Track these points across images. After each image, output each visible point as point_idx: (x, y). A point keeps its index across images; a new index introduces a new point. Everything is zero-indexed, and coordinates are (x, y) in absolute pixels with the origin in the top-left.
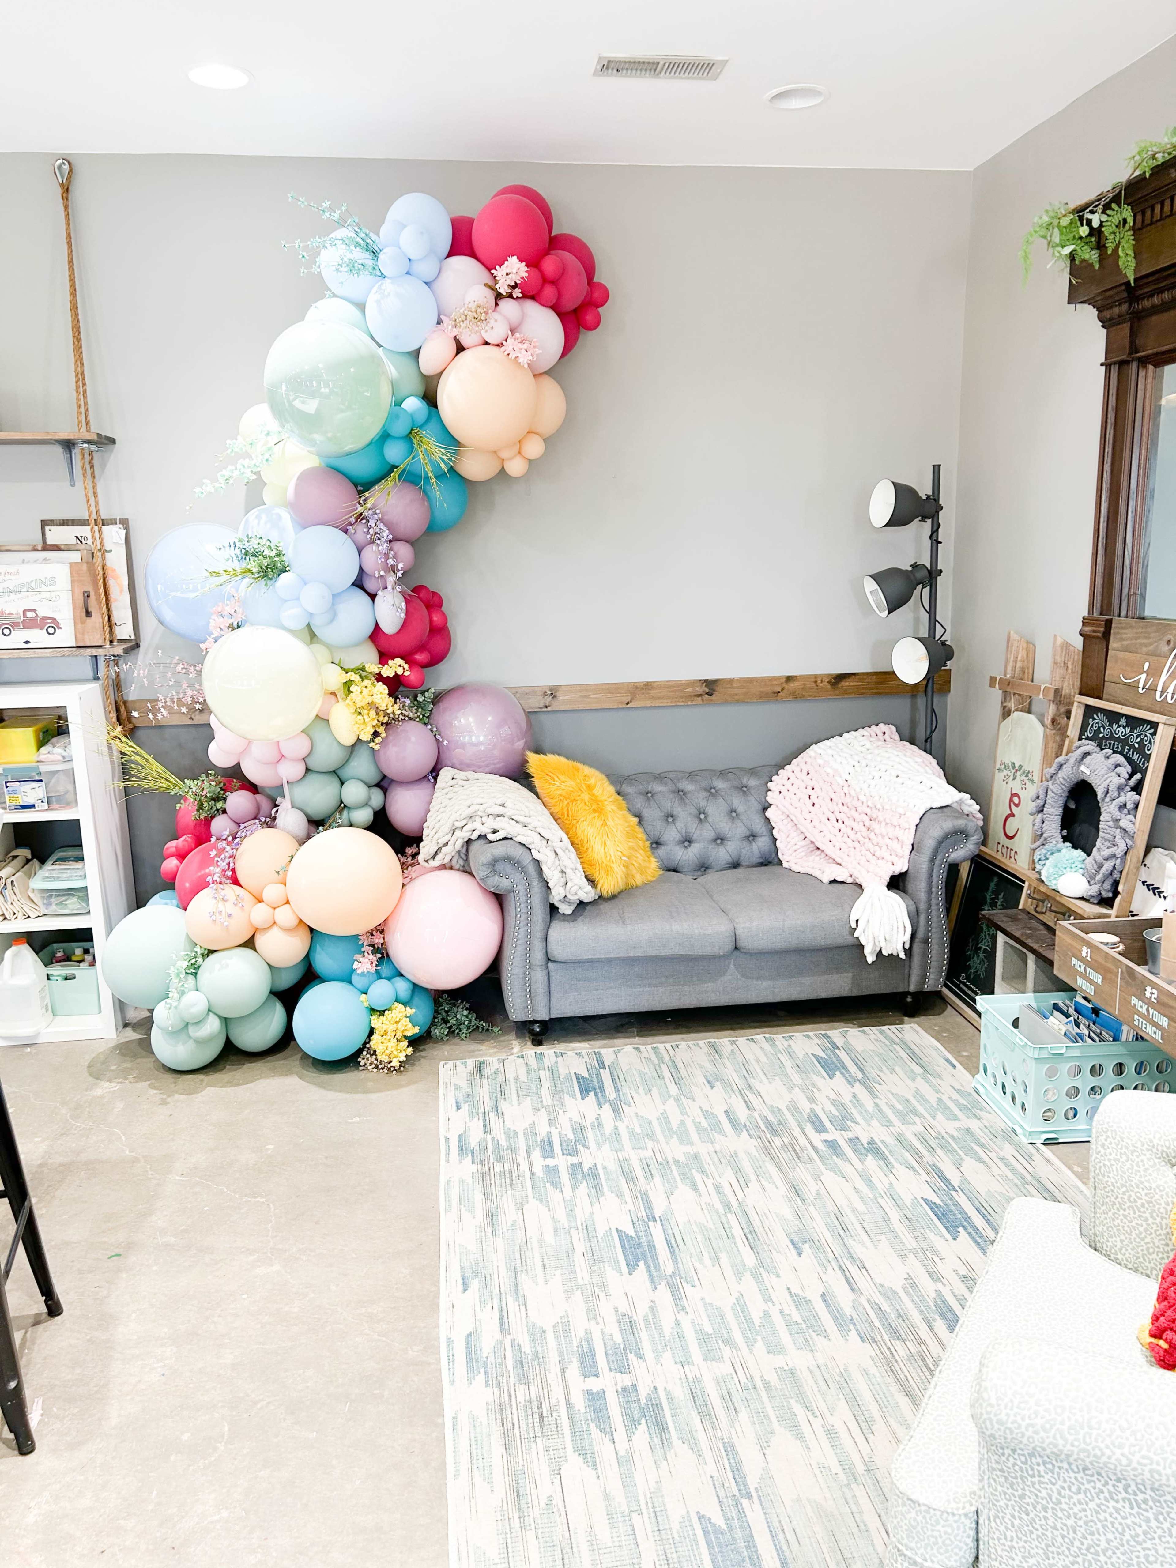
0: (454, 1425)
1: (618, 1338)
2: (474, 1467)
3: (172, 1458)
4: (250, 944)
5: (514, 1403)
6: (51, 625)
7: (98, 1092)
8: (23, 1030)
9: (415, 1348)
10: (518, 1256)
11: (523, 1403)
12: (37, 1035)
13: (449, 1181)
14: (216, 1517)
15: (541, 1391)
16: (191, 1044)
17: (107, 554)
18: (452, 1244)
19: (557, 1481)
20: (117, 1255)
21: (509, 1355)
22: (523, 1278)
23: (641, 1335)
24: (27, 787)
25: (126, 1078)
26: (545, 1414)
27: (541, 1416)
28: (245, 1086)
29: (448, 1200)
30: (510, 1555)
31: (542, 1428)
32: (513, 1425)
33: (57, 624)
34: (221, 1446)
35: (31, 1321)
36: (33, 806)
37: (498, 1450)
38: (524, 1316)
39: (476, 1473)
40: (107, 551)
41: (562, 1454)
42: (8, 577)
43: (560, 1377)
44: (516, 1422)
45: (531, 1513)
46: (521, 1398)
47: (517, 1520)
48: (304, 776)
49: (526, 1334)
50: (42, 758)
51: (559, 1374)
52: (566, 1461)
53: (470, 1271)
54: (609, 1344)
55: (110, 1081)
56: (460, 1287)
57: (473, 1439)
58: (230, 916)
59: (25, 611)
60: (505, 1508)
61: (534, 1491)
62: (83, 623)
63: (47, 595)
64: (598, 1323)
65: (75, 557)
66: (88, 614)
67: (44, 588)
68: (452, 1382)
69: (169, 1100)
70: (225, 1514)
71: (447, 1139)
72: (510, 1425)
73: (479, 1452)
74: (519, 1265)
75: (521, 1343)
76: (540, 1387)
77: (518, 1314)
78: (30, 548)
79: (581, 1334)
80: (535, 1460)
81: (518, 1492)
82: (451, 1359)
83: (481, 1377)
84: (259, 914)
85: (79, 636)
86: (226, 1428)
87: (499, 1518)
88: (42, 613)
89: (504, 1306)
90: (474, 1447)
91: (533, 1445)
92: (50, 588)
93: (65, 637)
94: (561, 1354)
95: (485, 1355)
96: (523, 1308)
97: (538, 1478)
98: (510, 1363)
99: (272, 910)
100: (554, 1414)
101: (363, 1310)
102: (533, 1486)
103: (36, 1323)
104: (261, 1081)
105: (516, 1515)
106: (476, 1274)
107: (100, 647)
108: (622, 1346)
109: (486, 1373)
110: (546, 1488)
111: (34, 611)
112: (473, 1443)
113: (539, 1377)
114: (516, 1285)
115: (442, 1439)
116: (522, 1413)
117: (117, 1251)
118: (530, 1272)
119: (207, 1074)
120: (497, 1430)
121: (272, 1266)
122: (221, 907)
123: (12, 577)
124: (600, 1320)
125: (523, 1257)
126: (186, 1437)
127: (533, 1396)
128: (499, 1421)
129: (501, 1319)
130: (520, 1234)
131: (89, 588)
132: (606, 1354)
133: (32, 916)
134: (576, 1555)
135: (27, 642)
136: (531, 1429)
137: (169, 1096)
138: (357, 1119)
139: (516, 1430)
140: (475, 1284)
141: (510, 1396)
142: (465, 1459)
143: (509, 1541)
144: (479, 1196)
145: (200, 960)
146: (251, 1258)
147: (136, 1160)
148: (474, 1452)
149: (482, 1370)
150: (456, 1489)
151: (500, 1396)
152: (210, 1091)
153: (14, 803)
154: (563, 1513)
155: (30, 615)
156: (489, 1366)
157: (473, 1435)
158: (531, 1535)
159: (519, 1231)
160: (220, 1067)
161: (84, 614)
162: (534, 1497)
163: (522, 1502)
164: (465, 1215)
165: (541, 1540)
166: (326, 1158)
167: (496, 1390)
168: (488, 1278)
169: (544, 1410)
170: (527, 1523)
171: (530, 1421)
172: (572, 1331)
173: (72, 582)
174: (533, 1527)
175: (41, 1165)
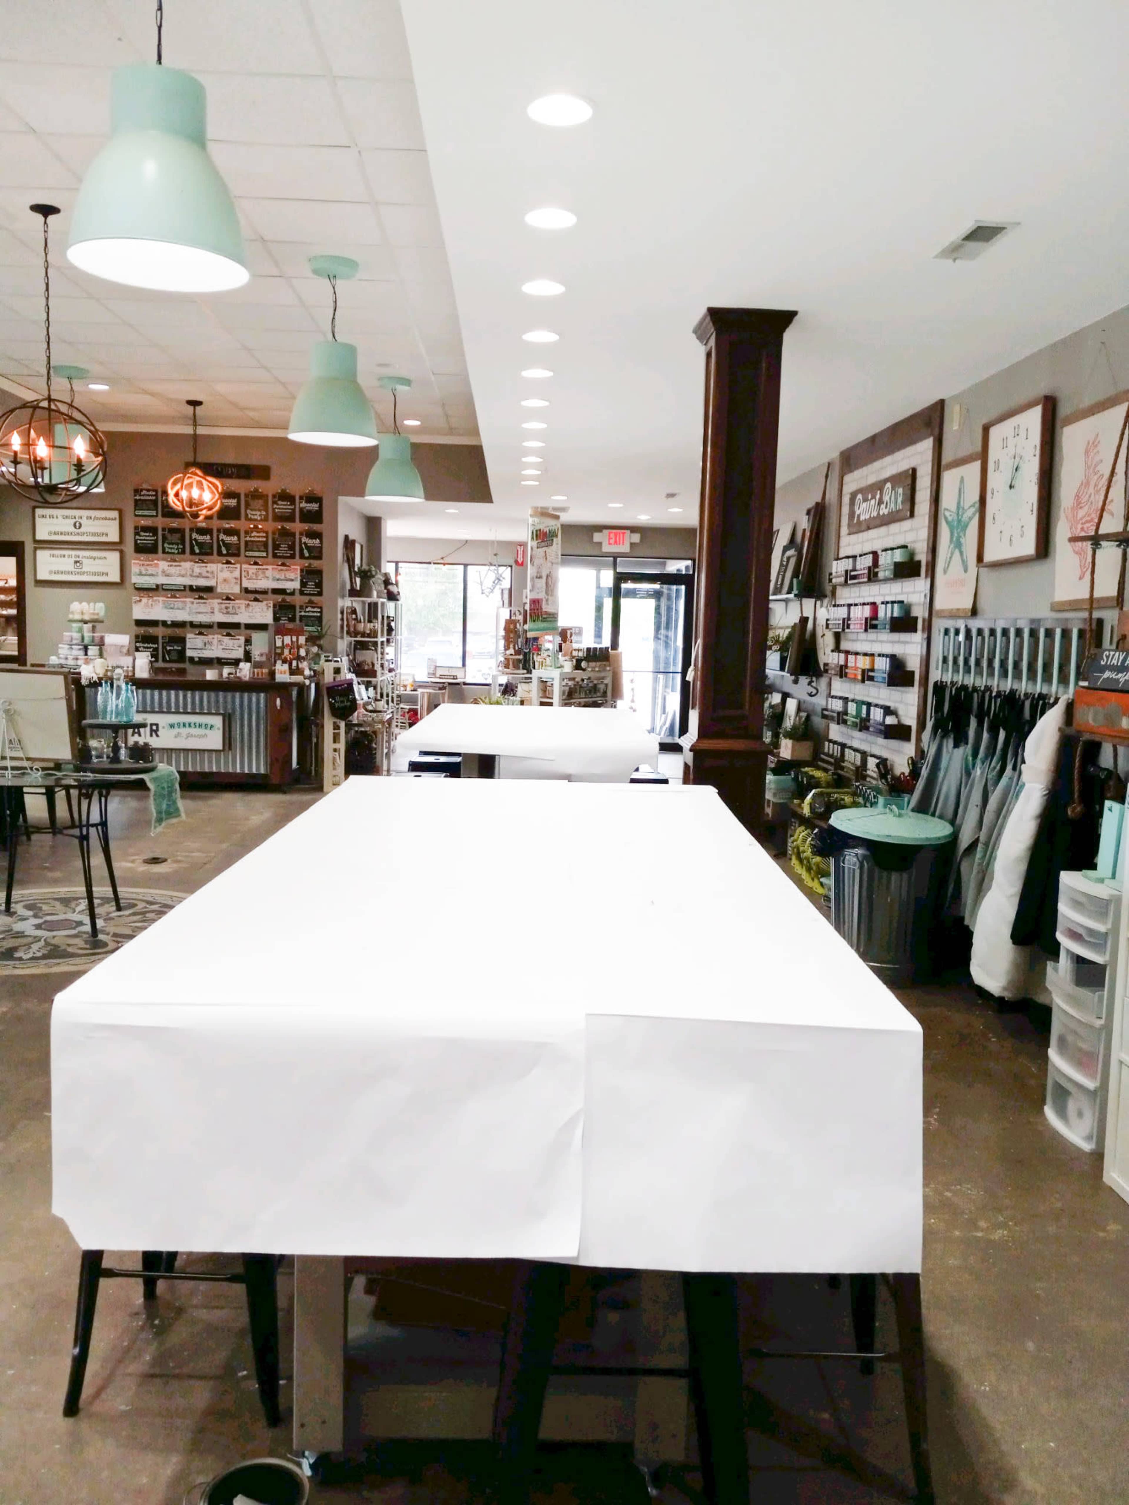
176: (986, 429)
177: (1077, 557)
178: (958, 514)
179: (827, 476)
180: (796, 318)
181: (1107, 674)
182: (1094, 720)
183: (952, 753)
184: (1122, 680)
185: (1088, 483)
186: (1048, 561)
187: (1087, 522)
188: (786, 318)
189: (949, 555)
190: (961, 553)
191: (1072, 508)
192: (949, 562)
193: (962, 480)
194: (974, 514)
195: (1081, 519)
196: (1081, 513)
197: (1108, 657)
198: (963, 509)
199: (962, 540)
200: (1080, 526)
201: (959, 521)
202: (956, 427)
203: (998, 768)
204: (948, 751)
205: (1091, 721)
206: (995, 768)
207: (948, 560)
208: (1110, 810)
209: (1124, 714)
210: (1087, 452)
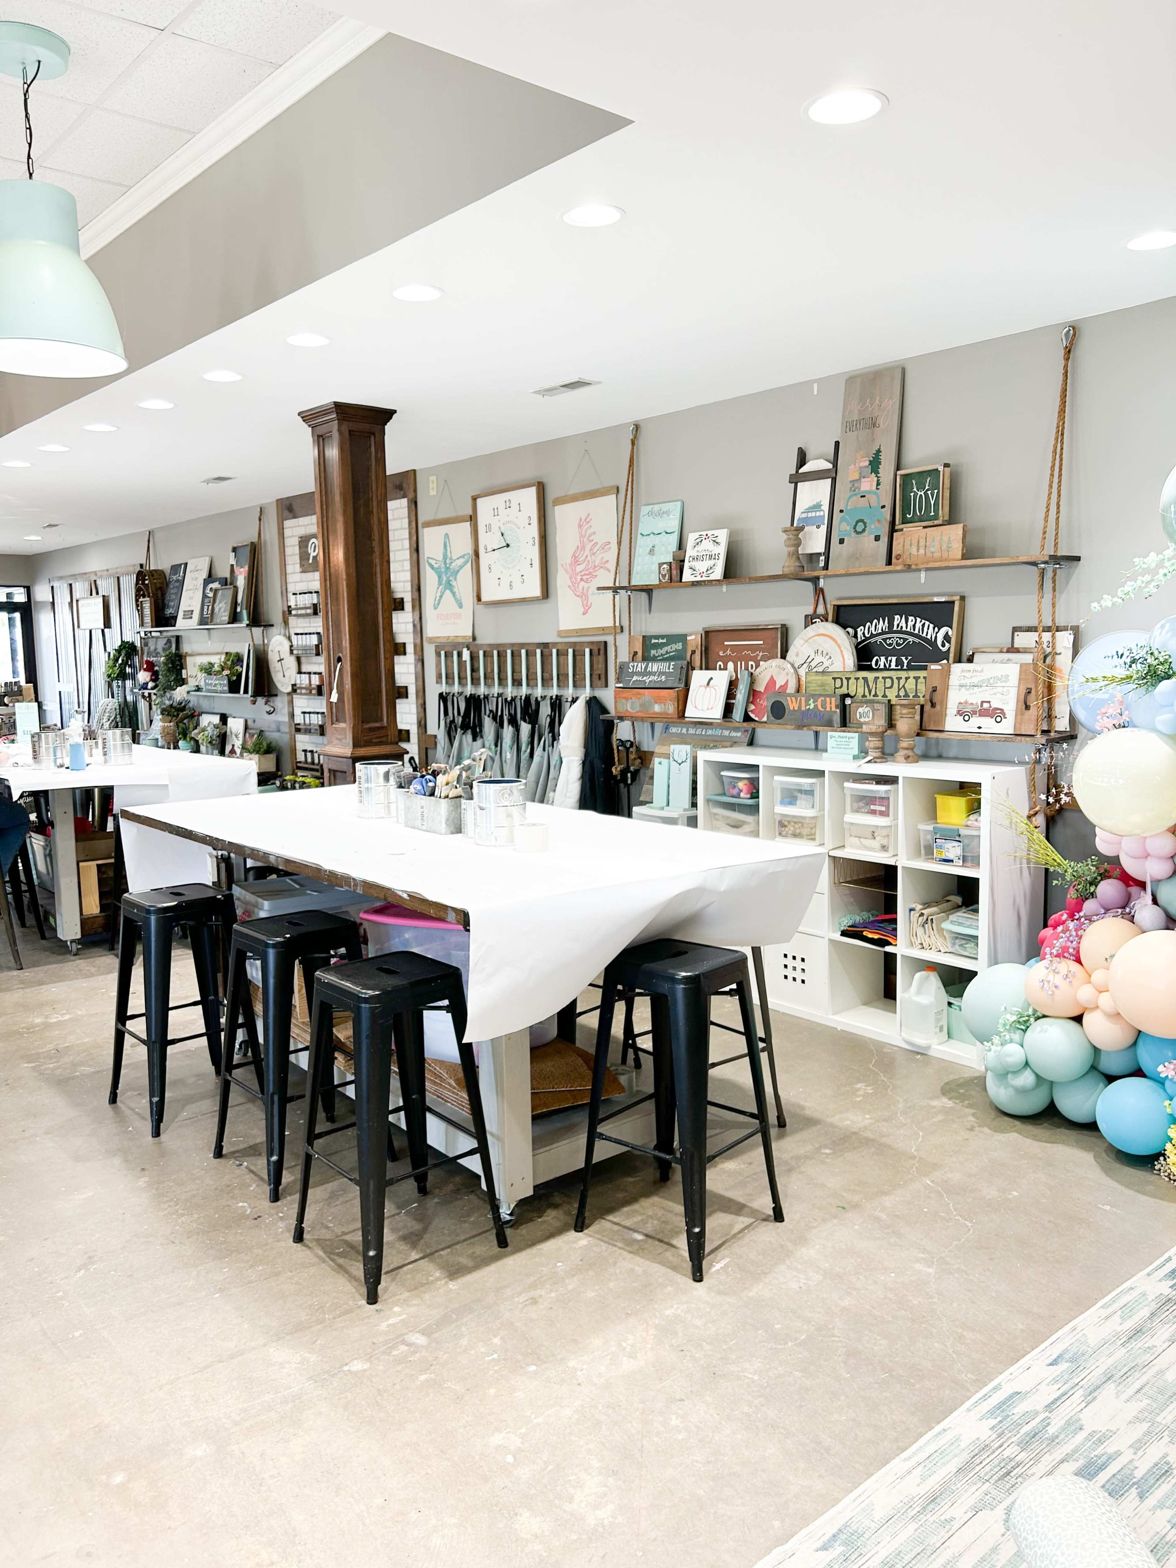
0: (939, 1433)
1: (1139, 1474)
2: (923, 1464)
3: (759, 1332)
4: (1078, 1019)
5: (997, 1453)
6: (997, 714)
7: (935, 1103)
8: (920, 1040)
9: (969, 1375)
10: (1125, 1370)
11: (1005, 1457)
12: (929, 1047)
13: (1132, 1288)
14: (750, 1376)
15: (1028, 1460)
16: (1011, 1091)
17: (1057, 656)
18: (1079, 1330)
19: (970, 1514)
20: (844, 1208)
21: (1033, 1424)
22: (1111, 1387)
23: (1164, 1485)
24: (949, 845)
25: (963, 1102)
26: (1012, 1474)
27: (1008, 1473)
28: (1044, 1144)
29: (1113, 1300)
30: (888, 1524)
31: (999, 1479)
32: (981, 1463)
33: (1004, 714)
34: (790, 1344)
35: (763, 1217)
36: (952, 861)
37: (952, 1467)
38: (1079, 1409)
39: (920, 1468)
40: (1057, 654)
41: (994, 1504)
42: (975, 674)
43: (1054, 1463)
44: (984, 1463)
45: (928, 1516)
46: (1007, 1453)
47: (915, 1511)
48: (1171, 877)
49: (1063, 1421)
50: (969, 823)
51: (1056, 1461)
52: (992, 1509)
53: (1070, 1355)
54: (1127, 1471)
55: (950, 1099)
56: (1050, 1360)
57: (942, 1449)
58: (1056, 987)
59: (982, 702)
60: (915, 1500)
61: (946, 1507)
62: (1022, 714)
63: (1000, 690)
64: (1135, 1453)
65: (1028, 658)
66: (1027, 707)
67: (999, 684)
68: (969, 1410)
69: (977, 1129)
70: (756, 1377)
71: (1170, 1259)
72: (978, 1461)
73: (937, 1459)
74: (1118, 1376)
75: (1053, 1423)
76: (1031, 1457)
77: (1074, 1405)
78: (998, 650)
79: (1111, 1450)
80: (969, 1493)
81: (935, 1499)
82: (985, 1397)
83: (993, 1422)
84: (1085, 994)
85: (1018, 725)
86: (803, 1337)
87: (905, 1501)
88: (994, 705)
89: (1070, 1393)
90: (937, 1454)
91: (981, 1484)
92: (1003, 684)
93: (1007, 727)
94: (1075, 1451)
95: (1014, 1411)
96: (1084, 1404)
97: (959, 1501)
98: (1027, 1428)
99: (1097, 993)
100: (1020, 1479)
101: (960, 1330)
102: (950, 1504)
103: (765, 1220)
104: (1060, 1145)
105: (918, 1509)
106: (1071, 1360)
107: (1033, 736)
108: (1135, 1480)
109: (1001, 1422)
110: (959, 1512)
111: (989, 702)
112: (940, 1451)
113: (1038, 1451)
114: (1098, 1387)
115: (921, 1435)
116: (996, 1462)
117: (845, 1206)
118: (1121, 1386)
119: (1023, 1123)
120: (965, 1457)
121: (929, 1267)
122: (1051, 977)
123: (978, 674)
124: (1140, 1453)
125: (1129, 1373)
126: (778, 1326)
127: (1018, 1458)
128: (973, 1454)
129: (1056, 1400)
130: (1148, 1357)
131: (1032, 686)
132: (1114, 1476)
133: (943, 951)
134: (930, 1559)
135: (979, 728)
136: (990, 1474)
137: (979, 1126)
138: (1108, 1208)
139: (978, 1468)
140: (1064, 1366)
141: (1001, 1446)
142: (922, 1456)
143: (896, 1517)
144: (1146, 1312)
145: (1032, 1020)
146: (922, 1255)
147: (914, 1157)
148: (935, 1456)
149: (999, 1419)
150: (898, 1465)
151: (993, 1441)
152: (1015, 1135)
153: (939, 856)
154: (951, 1533)
155: (986, 705)
156: (1009, 1420)
157: (944, 1447)
158: (914, 1525)
159: (1149, 1355)
160: (1039, 1122)
161: (1024, 707)
162: (943, 1510)
163: (931, 1506)
164: (1116, 1318)
165: (917, 1534)
166: (1050, 1222)
167: (995, 1436)
168: (1081, 1368)
169: (1015, 1472)
170: (919, 1518)
171: (996, 1470)
172: (1105, 1444)
173: (1020, 679)
174: (920, 1523)
175: (854, 1133)
176: (474, 499)
177: (579, 599)
178: (445, 563)
179: (260, 520)
180: (395, 416)
181: (635, 678)
182: (632, 708)
183: (472, 745)
184: (647, 681)
185: (583, 548)
186: (549, 600)
187: (585, 575)
188: (388, 414)
189: (439, 594)
190: (454, 594)
191: (571, 565)
192: (439, 600)
193: (447, 535)
194: (466, 563)
195: (581, 572)
196: (579, 568)
197: (633, 667)
198: (451, 559)
199: (454, 583)
200: (579, 578)
201: (448, 568)
202: (433, 493)
203: (529, 750)
204: (468, 745)
205: (629, 709)
206: (525, 751)
207: (438, 598)
208: (660, 763)
209: (656, 703)
210: (580, 526)
